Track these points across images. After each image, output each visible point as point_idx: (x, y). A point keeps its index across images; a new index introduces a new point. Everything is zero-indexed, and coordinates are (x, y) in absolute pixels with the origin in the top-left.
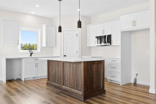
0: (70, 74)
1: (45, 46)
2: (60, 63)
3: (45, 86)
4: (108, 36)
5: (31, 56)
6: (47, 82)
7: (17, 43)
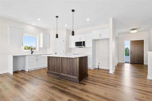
0: (67, 66)
1: (42, 47)
2: (58, 59)
3: (46, 74)
4: (83, 42)
5: (32, 53)
6: (47, 71)
7: (22, 45)
